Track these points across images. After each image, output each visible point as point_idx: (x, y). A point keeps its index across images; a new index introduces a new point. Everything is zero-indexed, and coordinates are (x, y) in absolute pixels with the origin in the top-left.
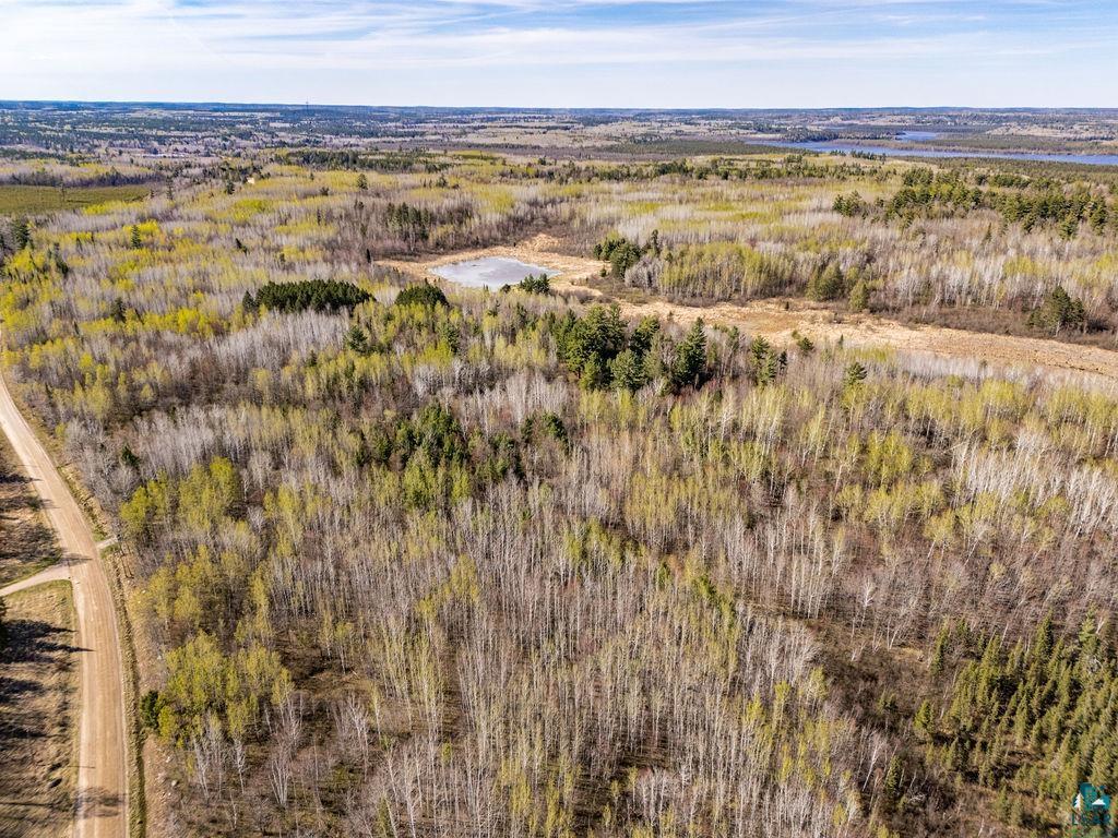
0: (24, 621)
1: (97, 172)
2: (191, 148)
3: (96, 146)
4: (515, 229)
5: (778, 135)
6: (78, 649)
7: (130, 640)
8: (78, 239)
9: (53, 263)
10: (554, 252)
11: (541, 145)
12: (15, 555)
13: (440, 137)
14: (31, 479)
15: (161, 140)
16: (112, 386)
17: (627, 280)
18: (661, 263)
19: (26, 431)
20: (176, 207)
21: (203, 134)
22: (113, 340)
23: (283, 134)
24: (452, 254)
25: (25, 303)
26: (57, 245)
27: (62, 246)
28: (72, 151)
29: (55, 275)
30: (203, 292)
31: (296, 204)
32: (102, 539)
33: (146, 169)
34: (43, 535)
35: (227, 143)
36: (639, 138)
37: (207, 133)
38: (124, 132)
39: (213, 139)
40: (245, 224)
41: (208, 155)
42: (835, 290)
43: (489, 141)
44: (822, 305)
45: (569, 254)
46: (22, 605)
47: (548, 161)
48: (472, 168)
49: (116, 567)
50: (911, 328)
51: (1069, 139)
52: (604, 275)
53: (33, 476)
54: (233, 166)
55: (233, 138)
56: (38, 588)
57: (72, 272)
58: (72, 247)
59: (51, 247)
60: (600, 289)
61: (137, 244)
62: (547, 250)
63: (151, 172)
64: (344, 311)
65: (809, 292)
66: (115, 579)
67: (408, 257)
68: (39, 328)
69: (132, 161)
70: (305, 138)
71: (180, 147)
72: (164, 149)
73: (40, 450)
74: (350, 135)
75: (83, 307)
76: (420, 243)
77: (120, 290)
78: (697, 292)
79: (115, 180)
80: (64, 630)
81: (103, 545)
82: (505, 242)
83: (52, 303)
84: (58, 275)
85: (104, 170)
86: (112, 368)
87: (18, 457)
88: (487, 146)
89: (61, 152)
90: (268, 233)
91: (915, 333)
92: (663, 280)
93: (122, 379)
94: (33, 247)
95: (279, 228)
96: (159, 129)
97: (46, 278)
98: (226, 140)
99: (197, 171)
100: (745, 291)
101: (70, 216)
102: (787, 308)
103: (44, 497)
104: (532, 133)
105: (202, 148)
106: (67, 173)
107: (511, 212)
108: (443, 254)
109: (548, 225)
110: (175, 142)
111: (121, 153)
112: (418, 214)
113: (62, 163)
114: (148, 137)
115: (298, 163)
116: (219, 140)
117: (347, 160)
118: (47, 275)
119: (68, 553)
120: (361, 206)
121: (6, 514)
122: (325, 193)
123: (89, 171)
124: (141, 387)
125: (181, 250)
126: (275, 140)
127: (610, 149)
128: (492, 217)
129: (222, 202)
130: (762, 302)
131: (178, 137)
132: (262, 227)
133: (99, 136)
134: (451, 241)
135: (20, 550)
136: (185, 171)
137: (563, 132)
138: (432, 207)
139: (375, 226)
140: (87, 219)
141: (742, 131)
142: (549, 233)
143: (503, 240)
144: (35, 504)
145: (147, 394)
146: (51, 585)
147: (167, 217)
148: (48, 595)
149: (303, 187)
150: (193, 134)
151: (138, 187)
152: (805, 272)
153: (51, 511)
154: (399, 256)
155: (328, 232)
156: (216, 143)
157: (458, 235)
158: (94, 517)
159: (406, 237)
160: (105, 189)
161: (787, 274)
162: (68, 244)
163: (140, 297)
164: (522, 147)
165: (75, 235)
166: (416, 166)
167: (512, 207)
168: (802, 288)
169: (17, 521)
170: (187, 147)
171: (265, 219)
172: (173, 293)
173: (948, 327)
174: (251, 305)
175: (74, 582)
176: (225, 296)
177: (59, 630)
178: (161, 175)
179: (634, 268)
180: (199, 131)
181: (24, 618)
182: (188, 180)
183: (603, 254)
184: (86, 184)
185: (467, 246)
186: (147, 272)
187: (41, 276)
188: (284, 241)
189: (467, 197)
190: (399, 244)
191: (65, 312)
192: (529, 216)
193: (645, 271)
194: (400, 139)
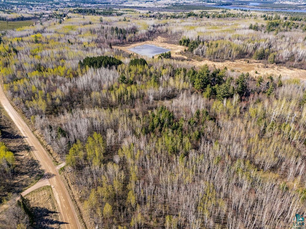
0: (37, 208)
1: (16, 16)
2: (42, 8)
3: (13, 7)
4: (151, 34)
5: (214, 4)
6: (62, 223)
7: (82, 217)
8: (18, 40)
9: (12, 49)
10: (166, 43)
11: (146, 7)
12: (26, 173)
13: (115, 4)
14: (24, 137)
15: (33, 5)
16: (45, 98)
17: (194, 53)
18: (205, 47)
19: (17, 115)
20: (45, 28)
21: (45, 3)
22: (40, 79)
23: (68, 3)
24: (134, 44)
25: (6, 65)
26: (11, 42)
27: (13, 43)
28: (6, 9)
29: (13, 53)
30: (64, 60)
31: (83, 27)
32: (57, 165)
33: (31, 15)
34: (34, 163)
35: (53, 6)
36: (174, 4)
37: (46, 3)
38: (21, 3)
39: (48, 5)
40: (68, 34)
41: (47, 10)
42: (262, 56)
43: (130, 5)
44: (259, 61)
45: (170, 43)
46: (34, 199)
47: (151, 12)
48: (131, 15)
49: (66, 178)
50: (291, 70)
51: (298, 5)
52: (185, 51)
53: (24, 136)
54: (57, 14)
55: (54, 4)
56: (39, 190)
57: (18, 52)
58: (16, 43)
59: (10, 43)
60: (186, 56)
61: (37, 42)
62: (163, 42)
63: (33, 16)
64: (114, 67)
65: (254, 57)
66: (67, 185)
67: (121, 45)
68: (13, 74)
69: (26, 13)
70: (75, 4)
71: (39, 8)
72: (34, 8)
73: (24, 124)
74: (88, 3)
75: (26, 66)
76: (124, 40)
77: (36, 59)
78: (218, 57)
79: (22, 19)
80: (54, 212)
81: (58, 168)
82: (149, 39)
83: (15, 64)
84: (14, 53)
85: (19, 15)
86: (43, 91)
87: (17, 127)
88: (130, 7)
89: (3, 9)
90: (76, 37)
91: (293, 71)
92: (207, 53)
93: (48, 95)
94: (4, 43)
95: (79, 35)
96: (31, 2)
97: (11, 55)
98: (52, 5)
99: (47, 16)
100: (233, 56)
101: (12, 32)
102: (248, 62)
103: (30, 145)
104: (142, 3)
105: (45, 8)
106: (7, 17)
107: (149, 29)
108: (132, 44)
109: (160, 33)
110: (37, 6)
111: (21, 9)
112: (121, 30)
113: (5, 13)
114: (28, 4)
115: (77, 13)
116: (50, 5)
117: (92, 12)
118: (11, 53)
119: (46, 172)
120: (103, 28)
121: (18, 153)
122: (90, 23)
123: (13, 16)
124: (55, 99)
125: (51, 44)
126: (66, 5)
127: (166, 8)
128: (144, 31)
129: (59, 27)
130: (239, 60)
131: (38, 4)
132: (74, 35)
133: (14, 4)
134: (133, 39)
135: (27, 171)
136: (43, 16)
137: (151, 2)
138: (125, 28)
139: (109, 35)
140: (18, 32)
141: (203, 2)
142: (161, 36)
143: (148, 38)
144: (28, 149)
145: (58, 101)
146: (44, 188)
147: (42, 32)
148: (43, 193)
149: (83, 21)
150: (42, 3)
151: (30, 21)
152: (251, 50)
153: (35, 152)
154: (118, 45)
155: (95, 37)
156: (49, 6)
157: (135, 37)
158: (51, 154)
159: (119, 38)
160: (20, 22)
161: (245, 51)
162: (15, 42)
163: (43, 62)
164: (140, 7)
165: (16, 39)
166: (113, 14)
167: (148, 27)
168: (251, 55)
169: (23, 157)
170: (41, 7)
171: (74, 32)
172: (54, 60)
173: (302, 69)
174: (82, 65)
175: (52, 186)
176: (71, 61)
177: (52, 212)
178: (36, 17)
179: (197, 49)
180: (43, 2)
181: (37, 206)
182: (44, 19)
183: (182, 43)
184: (14, 20)
185: (138, 41)
186: (44, 52)
187: (9, 54)
188: (82, 40)
189: (134, 24)
190: (118, 41)
191: (20, 67)
192: (154, 30)
193: (200, 50)
194: (103, 5)
